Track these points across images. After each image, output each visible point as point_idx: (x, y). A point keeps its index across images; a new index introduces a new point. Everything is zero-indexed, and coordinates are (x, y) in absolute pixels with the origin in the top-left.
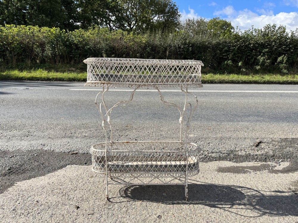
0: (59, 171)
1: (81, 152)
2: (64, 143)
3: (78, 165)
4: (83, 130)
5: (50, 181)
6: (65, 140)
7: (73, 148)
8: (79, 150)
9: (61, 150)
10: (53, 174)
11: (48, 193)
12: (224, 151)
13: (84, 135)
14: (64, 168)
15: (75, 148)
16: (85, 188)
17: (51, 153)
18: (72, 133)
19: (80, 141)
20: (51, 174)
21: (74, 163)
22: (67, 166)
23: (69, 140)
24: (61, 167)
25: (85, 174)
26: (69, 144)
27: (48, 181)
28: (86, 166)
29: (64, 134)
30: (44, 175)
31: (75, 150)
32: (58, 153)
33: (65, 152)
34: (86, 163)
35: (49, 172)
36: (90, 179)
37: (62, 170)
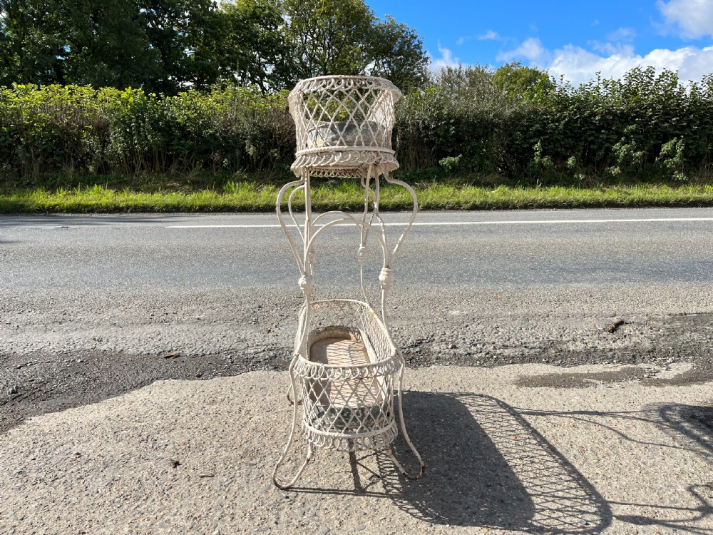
0: (135, 392)
1: (187, 352)
2: (149, 336)
3: (180, 380)
4: (194, 308)
5: (112, 412)
6: (151, 329)
7: (170, 345)
8: (185, 348)
9: (142, 349)
10: (120, 398)
11: (106, 437)
12: (534, 342)
13: (197, 317)
14: (145, 387)
15: (173, 344)
16: (196, 426)
17: (117, 357)
18: (167, 314)
19: (186, 329)
20: (114, 399)
21: (171, 377)
22: (154, 383)
23: (159, 328)
24: (140, 385)
25: (196, 397)
26: (159, 337)
27: (107, 413)
28: (200, 382)
29: (148, 316)
30: (97, 402)
31: (174, 348)
32: (133, 356)
33: (149, 354)
34: (199, 376)
35: (109, 395)
36: (207, 407)
37: (140, 390)
